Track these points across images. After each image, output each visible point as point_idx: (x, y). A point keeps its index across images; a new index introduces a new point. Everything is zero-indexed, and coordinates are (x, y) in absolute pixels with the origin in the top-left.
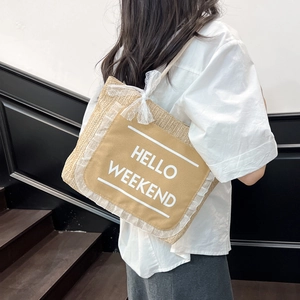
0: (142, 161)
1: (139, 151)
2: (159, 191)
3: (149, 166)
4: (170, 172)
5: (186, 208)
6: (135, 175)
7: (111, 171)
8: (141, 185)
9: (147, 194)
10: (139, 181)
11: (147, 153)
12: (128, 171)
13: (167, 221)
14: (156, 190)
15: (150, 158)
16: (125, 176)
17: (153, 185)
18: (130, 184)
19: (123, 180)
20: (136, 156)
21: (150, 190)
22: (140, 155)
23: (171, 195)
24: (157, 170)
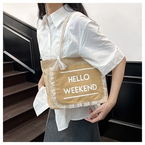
0: (74, 81)
1: (70, 78)
2: (88, 87)
3: (78, 81)
4: (86, 77)
5: (102, 85)
6: (76, 88)
7: (66, 93)
8: (80, 89)
9: (85, 91)
10: (78, 88)
11: (73, 77)
12: (72, 88)
13: (99, 95)
14: (87, 87)
15: (76, 78)
16: (72, 90)
17: (84, 86)
18: (76, 92)
19: (72, 93)
20: (71, 81)
21: (85, 88)
22: (71, 79)
23: (93, 85)
24: (81, 80)
